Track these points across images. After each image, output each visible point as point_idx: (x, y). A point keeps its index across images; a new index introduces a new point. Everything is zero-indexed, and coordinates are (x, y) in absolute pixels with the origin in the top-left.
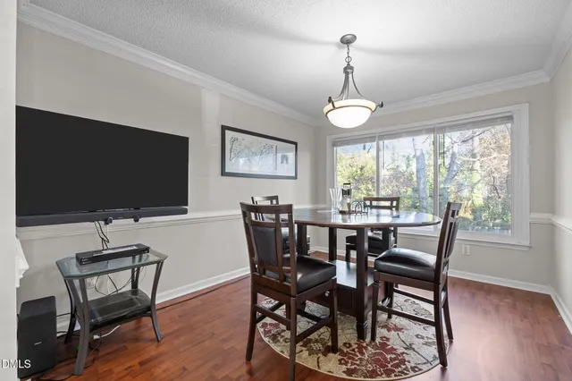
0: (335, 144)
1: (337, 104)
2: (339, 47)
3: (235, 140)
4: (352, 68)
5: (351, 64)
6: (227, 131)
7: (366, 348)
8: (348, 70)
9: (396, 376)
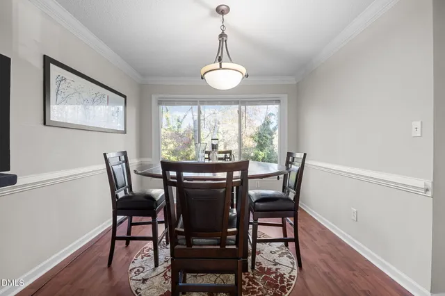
0: (160, 103)
1: (224, 65)
2: (212, 15)
3: (63, 79)
4: (226, 36)
5: (225, 32)
6: (52, 66)
7: (254, 278)
8: (222, 36)
9: (288, 289)
